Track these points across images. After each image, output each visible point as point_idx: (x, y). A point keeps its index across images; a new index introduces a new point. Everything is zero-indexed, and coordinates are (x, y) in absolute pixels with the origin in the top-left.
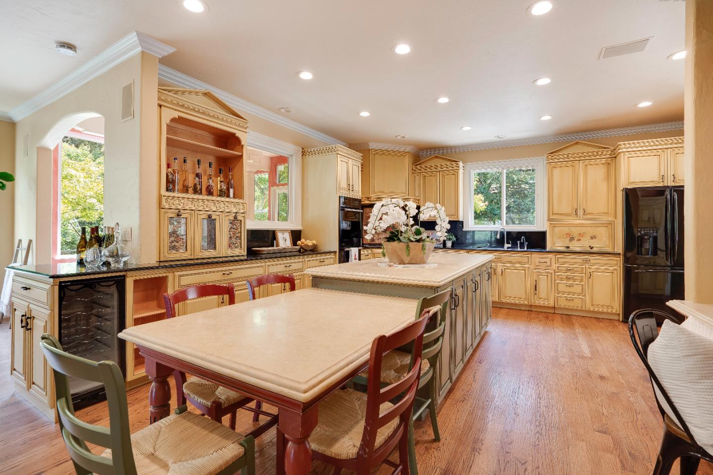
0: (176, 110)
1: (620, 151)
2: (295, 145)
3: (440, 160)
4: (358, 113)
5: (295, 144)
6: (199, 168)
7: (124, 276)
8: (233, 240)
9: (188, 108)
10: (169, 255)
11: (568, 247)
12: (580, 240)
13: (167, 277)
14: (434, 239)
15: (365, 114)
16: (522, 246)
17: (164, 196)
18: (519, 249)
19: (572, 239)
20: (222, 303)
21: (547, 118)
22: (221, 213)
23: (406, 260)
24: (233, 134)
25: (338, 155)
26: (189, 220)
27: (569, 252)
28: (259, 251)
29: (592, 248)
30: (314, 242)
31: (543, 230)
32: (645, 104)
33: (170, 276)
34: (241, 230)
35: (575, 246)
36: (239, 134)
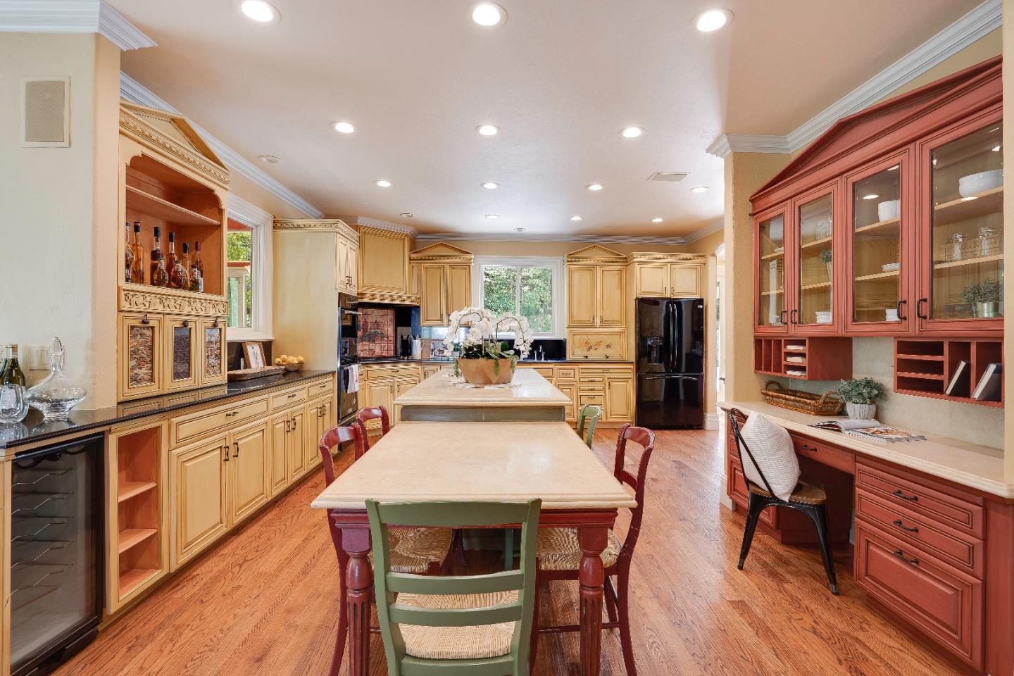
0: (139, 143)
1: (635, 260)
2: (265, 210)
3: (447, 249)
4: (375, 182)
5: (267, 209)
6: (157, 241)
7: (102, 433)
8: (212, 360)
9: (156, 142)
10: (131, 390)
11: (587, 357)
12: (597, 349)
13: (158, 428)
14: (436, 351)
15: (384, 184)
16: (539, 357)
17: (124, 290)
18: (536, 360)
19: (590, 348)
20: (226, 460)
21: (576, 218)
22: (197, 318)
23: (494, 378)
24: (211, 191)
25: (338, 235)
26: (156, 330)
27: (586, 361)
28: (240, 375)
29: (607, 357)
30: (301, 358)
31: (561, 338)
32: (658, 220)
33: (164, 425)
34: (220, 345)
35: (593, 355)
36: (219, 192)
